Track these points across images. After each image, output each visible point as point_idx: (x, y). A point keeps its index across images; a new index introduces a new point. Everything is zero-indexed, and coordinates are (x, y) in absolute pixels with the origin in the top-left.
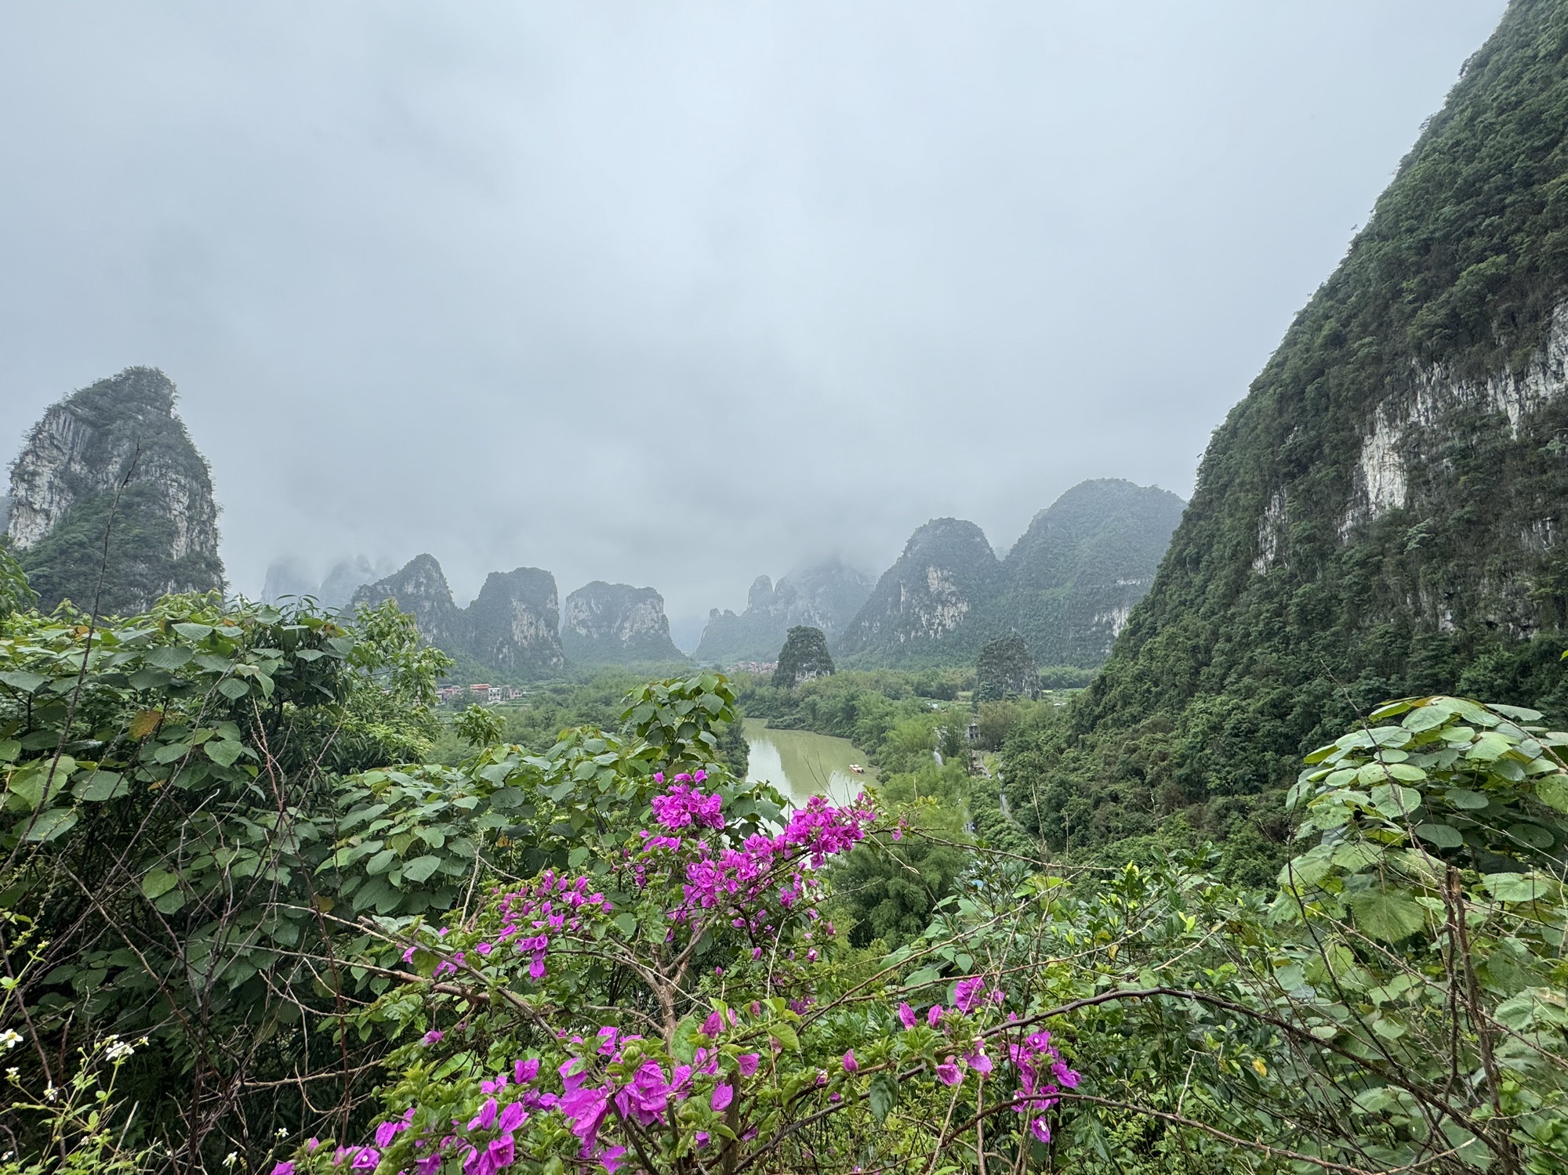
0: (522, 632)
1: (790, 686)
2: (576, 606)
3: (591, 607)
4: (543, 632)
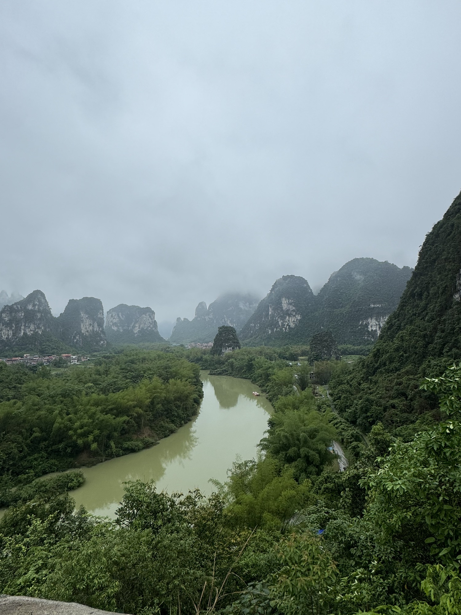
0: (86, 328)
1: (219, 355)
2: (112, 316)
3: (119, 316)
4: (96, 328)
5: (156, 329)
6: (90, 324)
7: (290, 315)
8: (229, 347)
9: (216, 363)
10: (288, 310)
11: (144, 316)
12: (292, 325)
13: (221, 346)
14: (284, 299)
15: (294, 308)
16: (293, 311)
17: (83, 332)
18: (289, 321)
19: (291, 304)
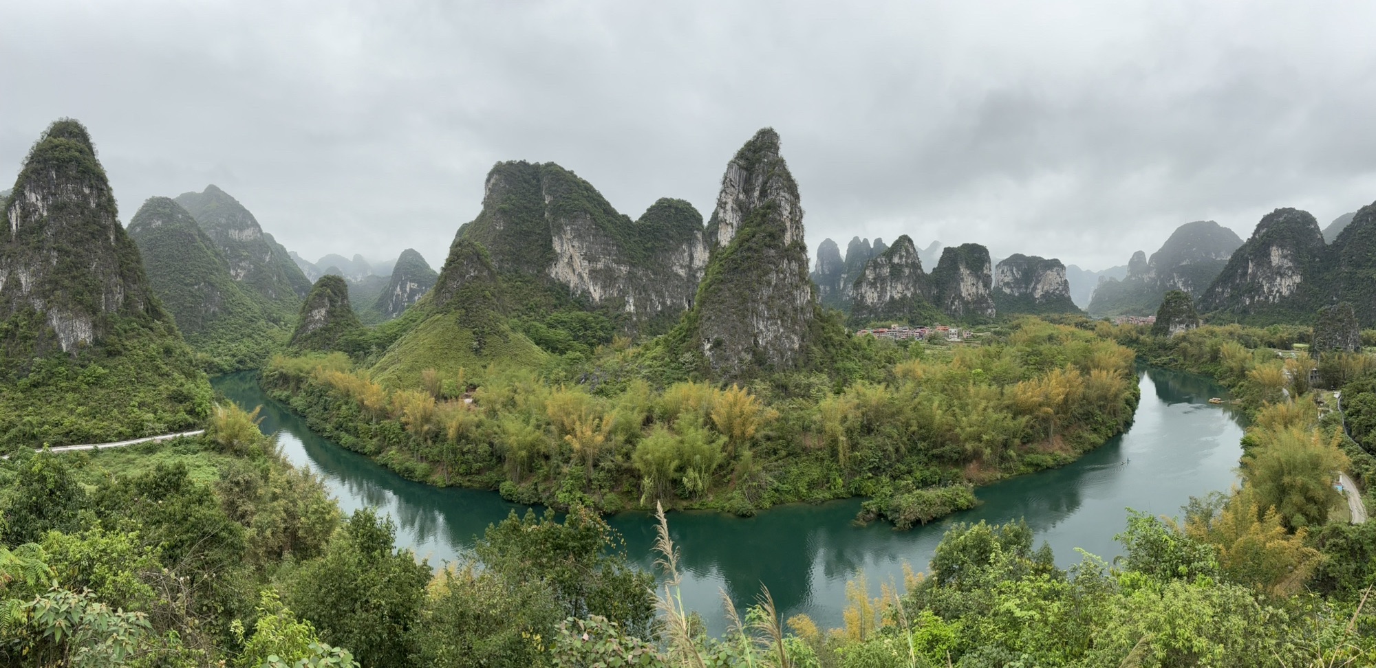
0: (967, 290)
1: (1165, 334)
2: (1003, 272)
3: (1013, 273)
5: (1067, 292)
6: (973, 284)
7: (1282, 276)
8: (1181, 323)
9: (1159, 348)
10: (1280, 267)
11: (1049, 272)
12: (1286, 292)
13: (1168, 321)
14: (1274, 248)
15: (1290, 264)
16: (1289, 268)
17: (963, 295)
18: (1280, 285)
19: (1285, 257)
